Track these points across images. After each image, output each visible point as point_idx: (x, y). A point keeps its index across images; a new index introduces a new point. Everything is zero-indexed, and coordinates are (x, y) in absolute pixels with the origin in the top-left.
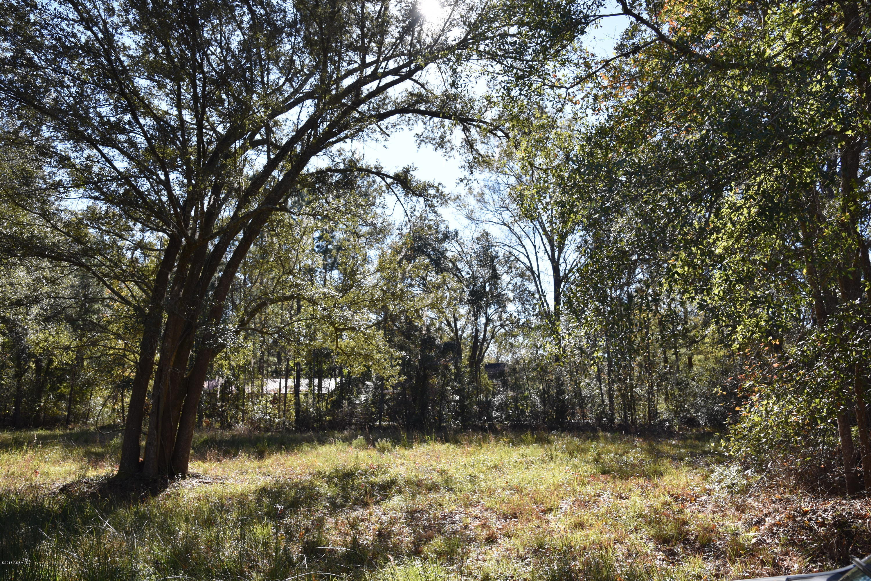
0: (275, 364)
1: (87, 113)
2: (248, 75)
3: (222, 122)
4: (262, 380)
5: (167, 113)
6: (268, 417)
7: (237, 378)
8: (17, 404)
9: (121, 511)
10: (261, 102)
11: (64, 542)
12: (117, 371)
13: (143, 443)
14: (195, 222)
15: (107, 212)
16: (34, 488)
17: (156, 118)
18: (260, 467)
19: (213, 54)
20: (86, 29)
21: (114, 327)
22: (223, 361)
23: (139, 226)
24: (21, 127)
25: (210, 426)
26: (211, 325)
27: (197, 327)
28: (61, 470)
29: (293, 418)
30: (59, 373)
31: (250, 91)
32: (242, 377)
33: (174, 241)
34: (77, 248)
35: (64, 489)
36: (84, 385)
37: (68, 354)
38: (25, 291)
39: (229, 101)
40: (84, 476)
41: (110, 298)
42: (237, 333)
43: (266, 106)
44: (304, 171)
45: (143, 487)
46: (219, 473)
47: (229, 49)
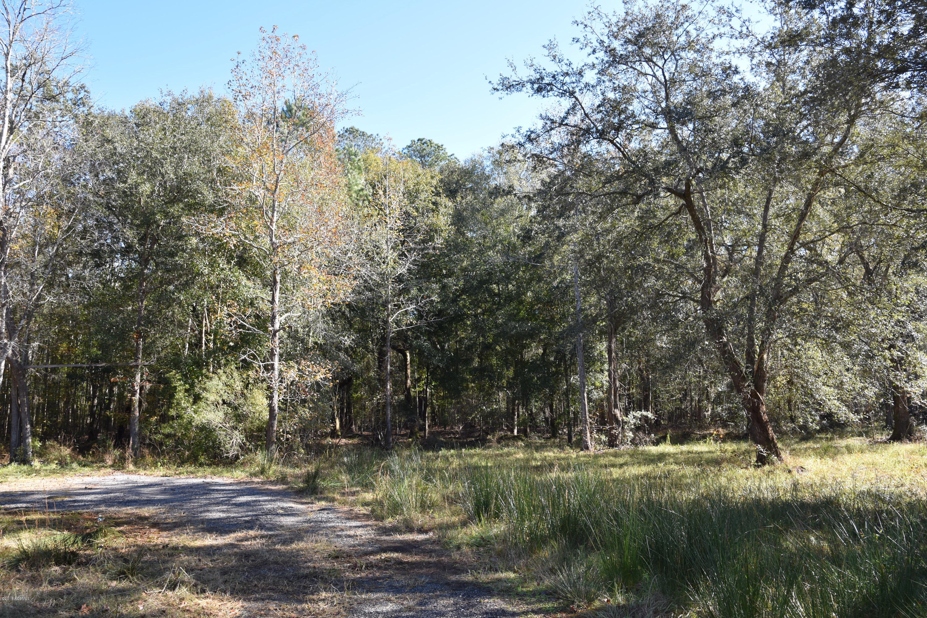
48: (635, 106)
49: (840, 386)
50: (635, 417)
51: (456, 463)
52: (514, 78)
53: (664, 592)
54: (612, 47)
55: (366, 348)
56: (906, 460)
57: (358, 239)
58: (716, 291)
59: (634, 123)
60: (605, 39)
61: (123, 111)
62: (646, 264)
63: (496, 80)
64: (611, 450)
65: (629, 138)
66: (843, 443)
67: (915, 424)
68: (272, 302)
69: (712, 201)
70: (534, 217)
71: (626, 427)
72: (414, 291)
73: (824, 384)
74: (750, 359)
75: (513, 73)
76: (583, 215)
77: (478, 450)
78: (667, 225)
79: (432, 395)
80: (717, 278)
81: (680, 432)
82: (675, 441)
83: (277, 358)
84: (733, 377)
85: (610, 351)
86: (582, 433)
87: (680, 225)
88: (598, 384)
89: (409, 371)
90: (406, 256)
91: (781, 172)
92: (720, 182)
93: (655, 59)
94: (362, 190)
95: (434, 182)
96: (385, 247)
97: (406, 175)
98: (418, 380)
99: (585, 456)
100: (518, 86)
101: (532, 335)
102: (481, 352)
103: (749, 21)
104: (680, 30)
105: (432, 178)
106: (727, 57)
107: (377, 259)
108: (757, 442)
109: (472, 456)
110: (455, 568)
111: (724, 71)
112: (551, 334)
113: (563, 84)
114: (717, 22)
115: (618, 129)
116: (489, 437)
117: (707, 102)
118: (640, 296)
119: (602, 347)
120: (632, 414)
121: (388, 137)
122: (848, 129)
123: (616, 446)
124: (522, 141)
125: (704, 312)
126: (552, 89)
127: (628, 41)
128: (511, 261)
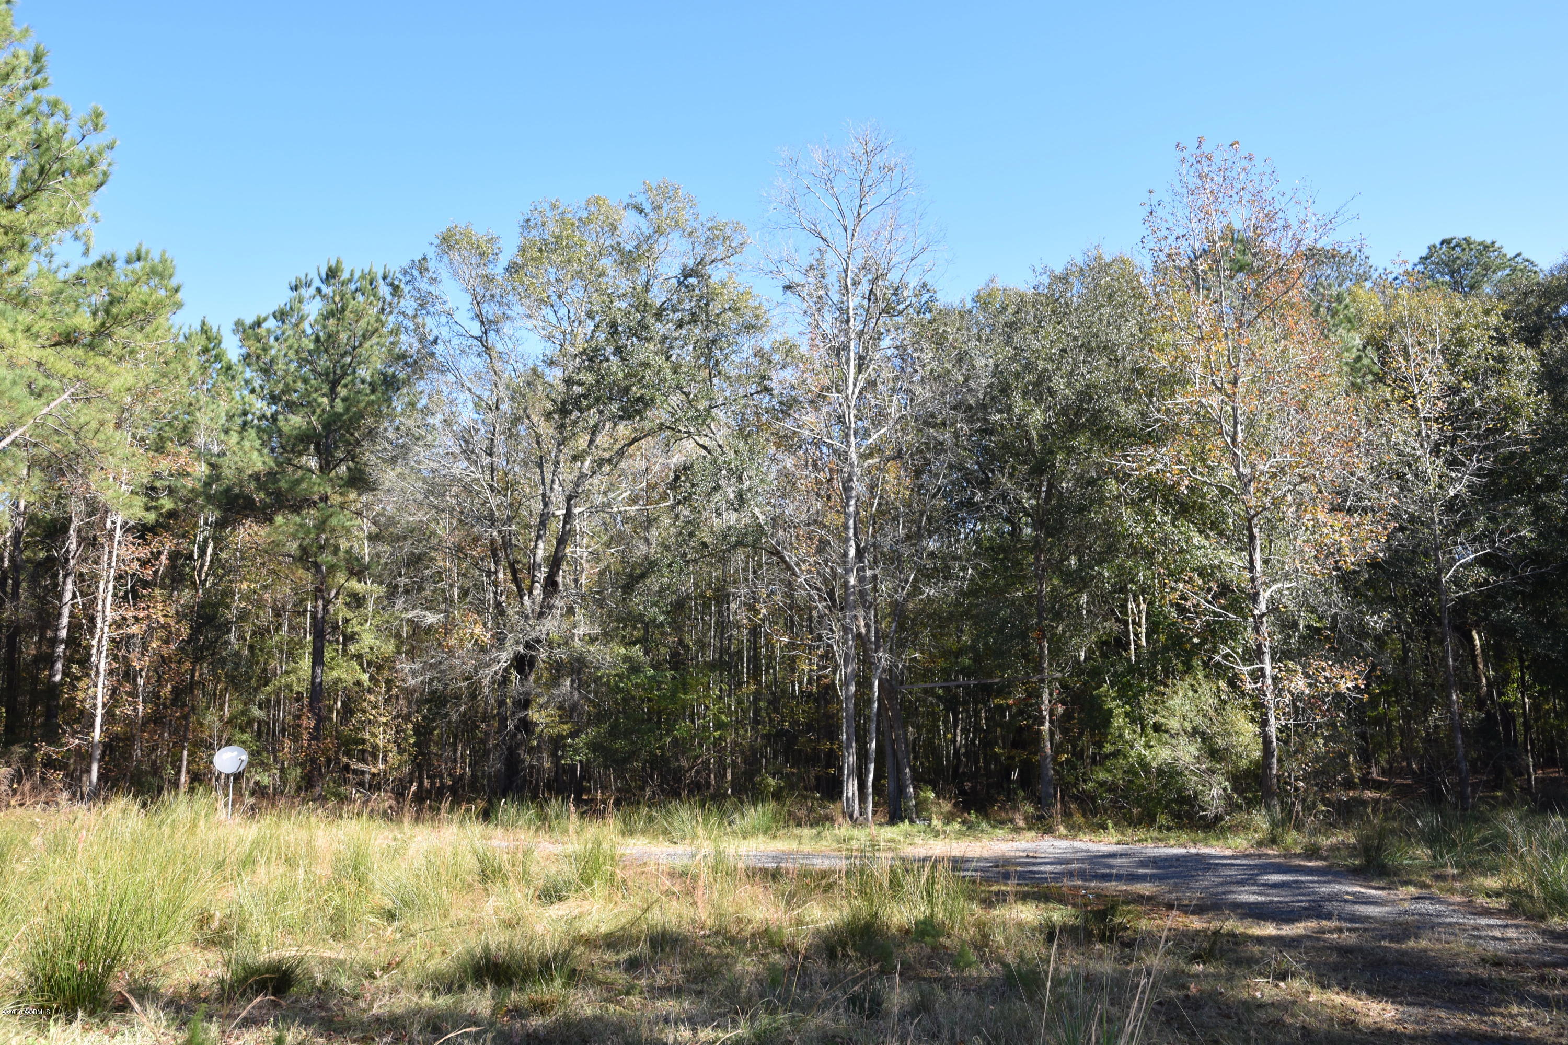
61: (962, 301)
68: (1252, 568)
72: (1480, 524)
83: (1267, 658)
89: (1481, 666)
90: (1463, 464)
95: (1493, 320)
105: (1487, 312)
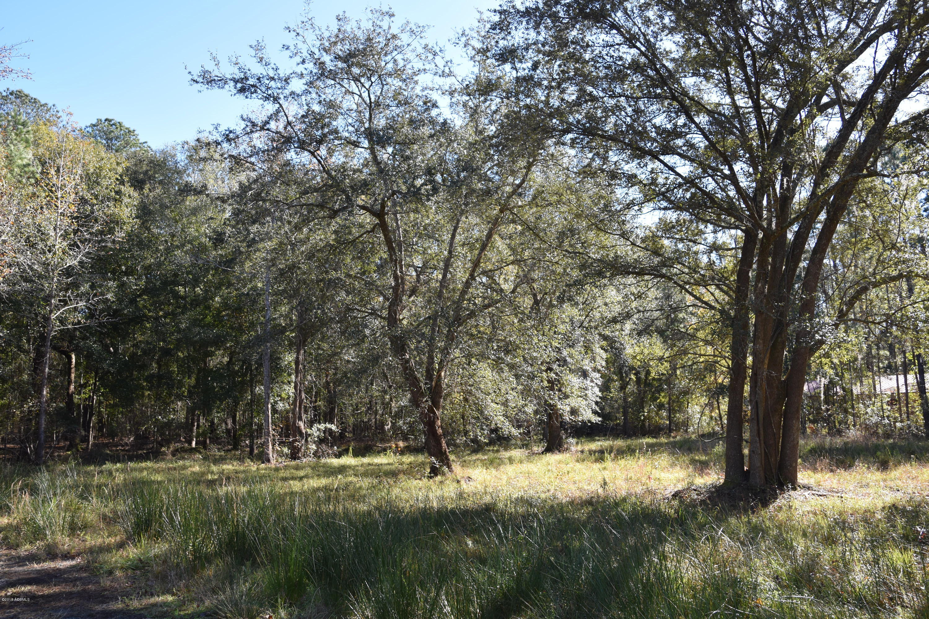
0: (887, 358)
1: (645, 128)
2: (801, 34)
3: (780, 96)
4: (873, 379)
5: (719, 104)
6: (887, 421)
7: (842, 377)
8: (625, 414)
9: (733, 521)
10: (822, 58)
11: (684, 547)
12: (710, 379)
13: (746, 451)
14: (769, 211)
15: (678, 221)
16: (650, 492)
17: (710, 113)
18: (885, 480)
19: (757, 24)
20: (630, 47)
21: (701, 334)
22: (823, 359)
23: (710, 227)
24: (593, 159)
25: (815, 432)
26: (805, 320)
27: (788, 325)
28: (671, 477)
29: (922, 422)
30: (656, 384)
31: (807, 49)
32: (847, 376)
33: (750, 236)
34: (657, 260)
35: (675, 495)
36: (680, 394)
37: (662, 364)
38: (617, 309)
39: (784, 70)
40: (692, 484)
41: (694, 305)
42: (836, 326)
43: (829, 61)
44: (892, 123)
45: (751, 497)
46: (835, 486)
47: (773, 13)
48: (339, 123)
49: (505, 404)
50: (319, 430)
51: (120, 478)
52: (216, 73)
53: (326, 604)
54: (322, 60)
55: (20, 348)
56: (554, 469)
57: (17, 220)
58: (402, 310)
59: (336, 138)
60: (316, 51)
62: (338, 278)
63: (196, 72)
64: (293, 463)
65: (331, 152)
66: (505, 454)
67: (564, 437)
69: (406, 224)
70: (228, 220)
71: (309, 439)
72: (85, 288)
73: (492, 401)
74: (429, 375)
75: (216, 68)
76: (279, 223)
77: (149, 464)
78: (360, 242)
79: (100, 403)
80: (404, 298)
81: (363, 445)
82: (356, 454)
84: (412, 393)
85: (297, 362)
86: (264, 445)
87: (373, 244)
88: (283, 395)
89: (73, 375)
90: (78, 247)
91: (466, 205)
92: (413, 206)
93: (363, 80)
94: (29, 165)
95: (120, 170)
96: (52, 233)
97: (87, 157)
98: (85, 386)
99: (266, 469)
100: (221, 82)
101: (218, 342)
102: (160, 357)
103: (451, 61)
104: (389, 58)
105: (118, 164)
106: (430, 92)
107: (41, 246)
108: (431, 455)
109: (141, 470)
110: (103, 596)
111: (425, 103)
112: (237, 343)
113: (268, 88)
114: (423, 58)
115: (320, 142)
116: (163, 449)
117: (406, 129)
118: (329, 309)
119: (289, 358)
120: (316, 426)
121: (68, 111)
122: (527, 174)
123: (299, 458)
124: (220, 140)
125: (390, 329)
126: (256, 92)
127: (338, 58)
128: (200, 262)
